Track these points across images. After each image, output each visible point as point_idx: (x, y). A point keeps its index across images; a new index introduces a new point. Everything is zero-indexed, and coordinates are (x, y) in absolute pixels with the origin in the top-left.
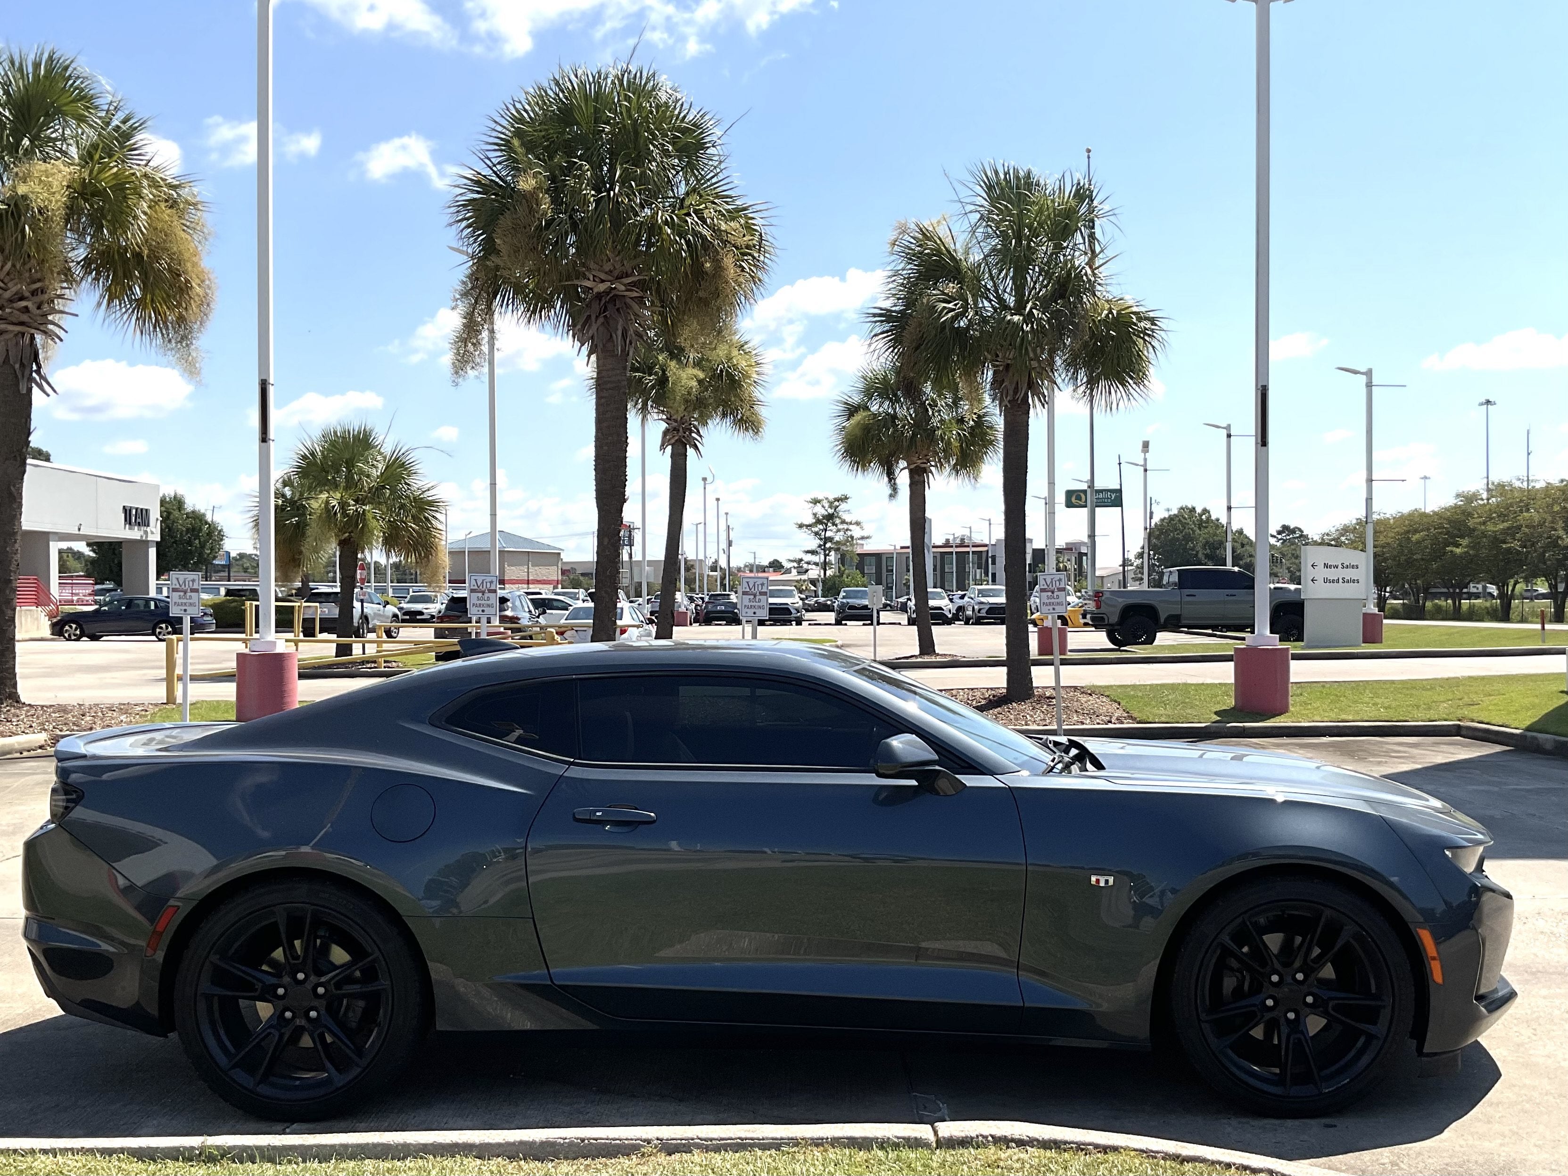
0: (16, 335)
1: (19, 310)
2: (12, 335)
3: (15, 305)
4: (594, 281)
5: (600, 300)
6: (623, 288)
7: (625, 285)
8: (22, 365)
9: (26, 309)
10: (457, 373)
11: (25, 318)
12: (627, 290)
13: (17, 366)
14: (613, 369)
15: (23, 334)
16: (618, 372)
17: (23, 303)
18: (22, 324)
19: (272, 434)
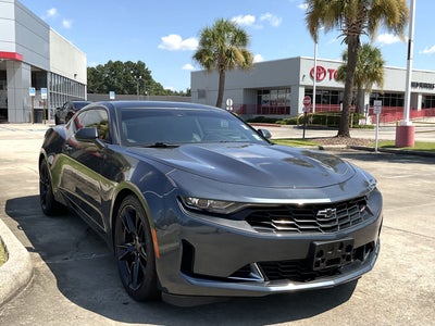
2: (352, 36)
15: (355, 35)
17: (353, 26)
18: (354, 32)
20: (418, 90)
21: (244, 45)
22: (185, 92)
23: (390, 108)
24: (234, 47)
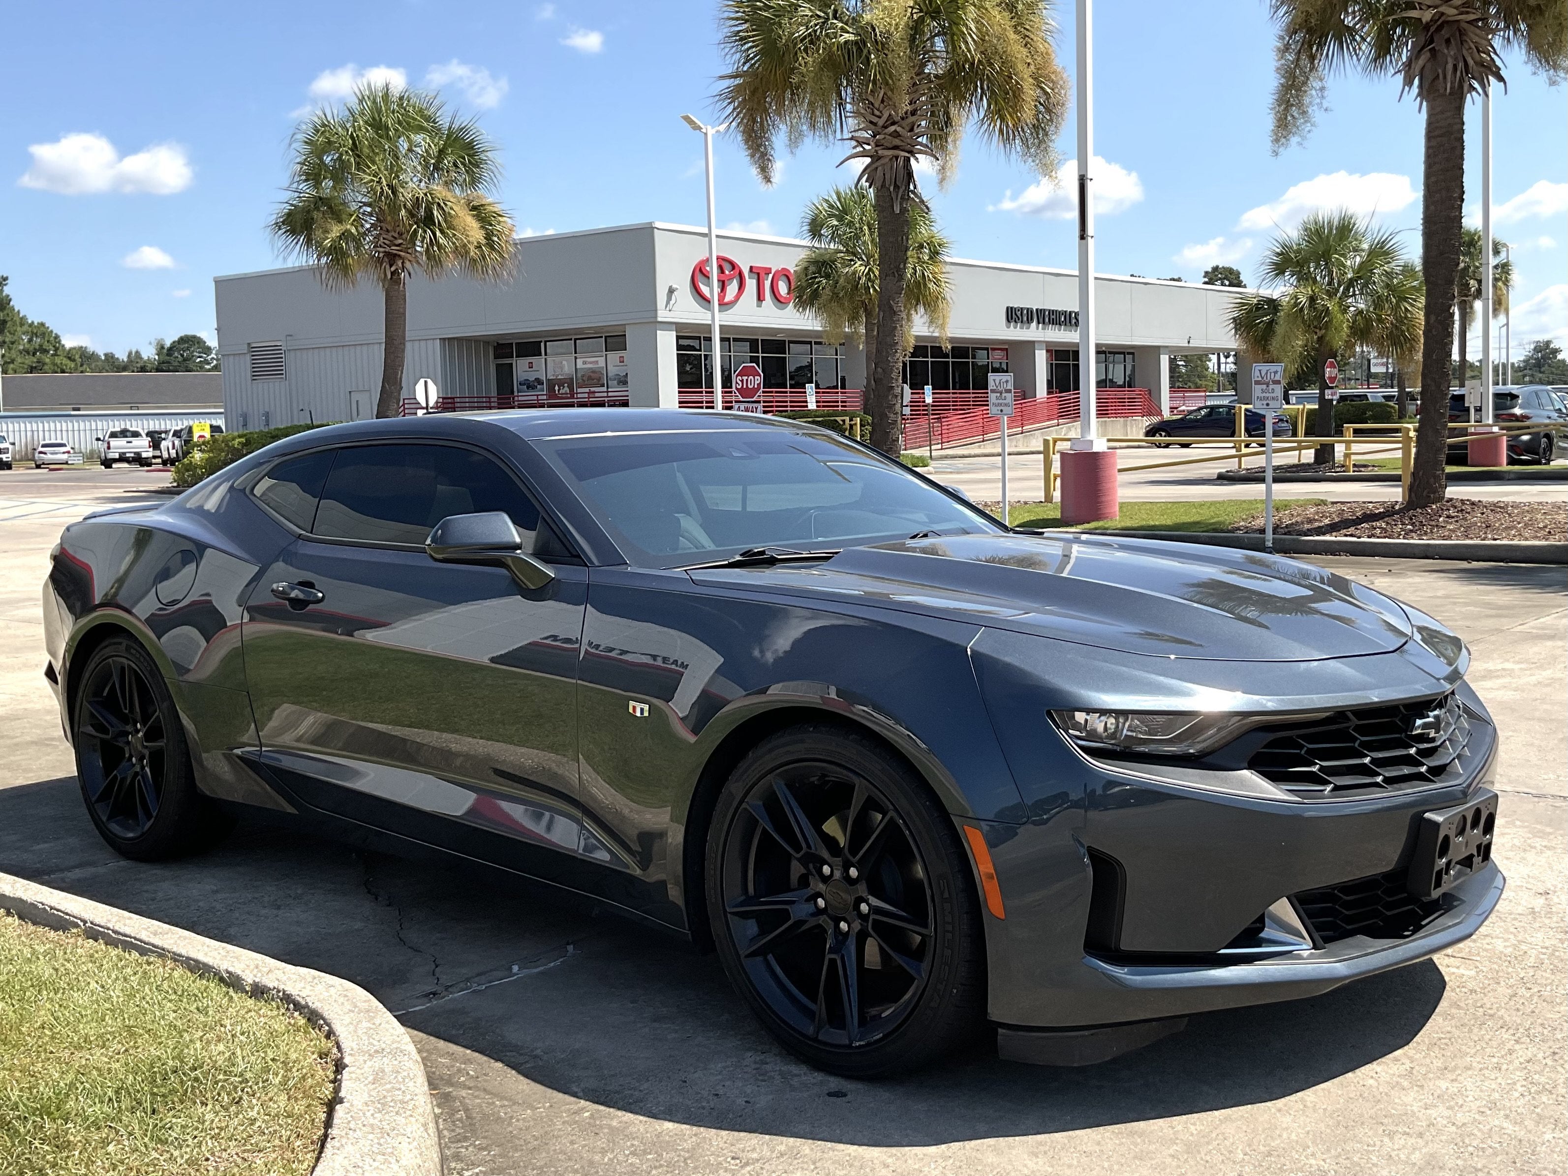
0: (891, 160)
1: (890, 135)
2: (887, 160)
3: (886, 131)
4: (1421, 9)
5: (1428, 31)
6: (1455, 12)
7: (1456, 8)
8: (897, 187)
9: (896, 135)
10: (1277, 140)
11: (897, 142)
12: (1462, 13)
13: (892, 189)
14: (1442, 112)
15: (897, 158)
16: (1449, 114)
17: (892, 128)
18: (896, 148)
19: (1091, 230)
20: (1033, 333)
21: (474, 181)
22: (149, 353)
23: (951, 394)
24: (438, 189)
